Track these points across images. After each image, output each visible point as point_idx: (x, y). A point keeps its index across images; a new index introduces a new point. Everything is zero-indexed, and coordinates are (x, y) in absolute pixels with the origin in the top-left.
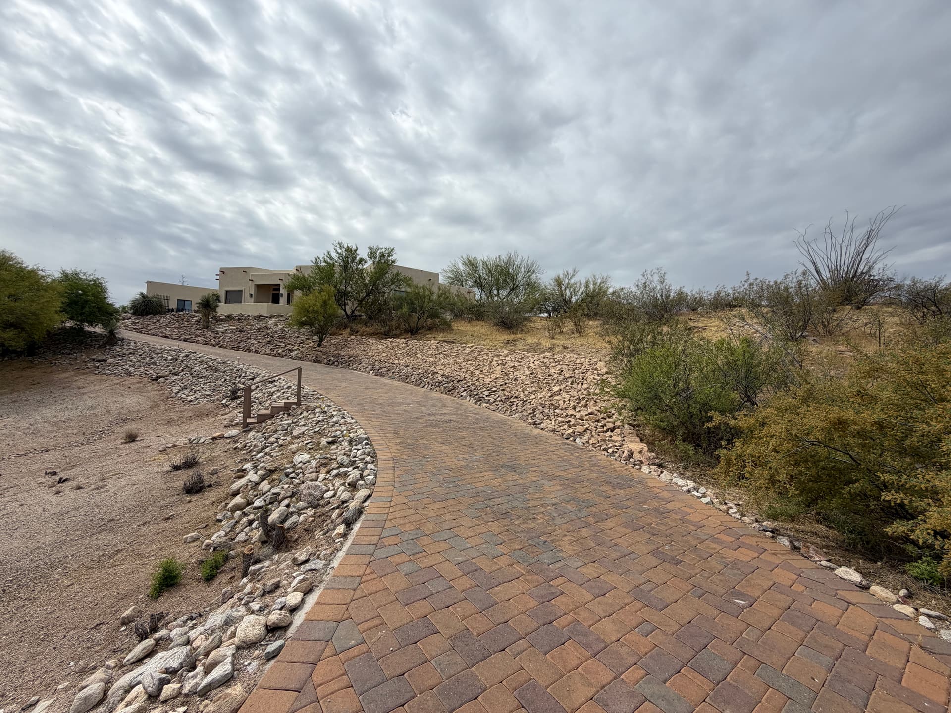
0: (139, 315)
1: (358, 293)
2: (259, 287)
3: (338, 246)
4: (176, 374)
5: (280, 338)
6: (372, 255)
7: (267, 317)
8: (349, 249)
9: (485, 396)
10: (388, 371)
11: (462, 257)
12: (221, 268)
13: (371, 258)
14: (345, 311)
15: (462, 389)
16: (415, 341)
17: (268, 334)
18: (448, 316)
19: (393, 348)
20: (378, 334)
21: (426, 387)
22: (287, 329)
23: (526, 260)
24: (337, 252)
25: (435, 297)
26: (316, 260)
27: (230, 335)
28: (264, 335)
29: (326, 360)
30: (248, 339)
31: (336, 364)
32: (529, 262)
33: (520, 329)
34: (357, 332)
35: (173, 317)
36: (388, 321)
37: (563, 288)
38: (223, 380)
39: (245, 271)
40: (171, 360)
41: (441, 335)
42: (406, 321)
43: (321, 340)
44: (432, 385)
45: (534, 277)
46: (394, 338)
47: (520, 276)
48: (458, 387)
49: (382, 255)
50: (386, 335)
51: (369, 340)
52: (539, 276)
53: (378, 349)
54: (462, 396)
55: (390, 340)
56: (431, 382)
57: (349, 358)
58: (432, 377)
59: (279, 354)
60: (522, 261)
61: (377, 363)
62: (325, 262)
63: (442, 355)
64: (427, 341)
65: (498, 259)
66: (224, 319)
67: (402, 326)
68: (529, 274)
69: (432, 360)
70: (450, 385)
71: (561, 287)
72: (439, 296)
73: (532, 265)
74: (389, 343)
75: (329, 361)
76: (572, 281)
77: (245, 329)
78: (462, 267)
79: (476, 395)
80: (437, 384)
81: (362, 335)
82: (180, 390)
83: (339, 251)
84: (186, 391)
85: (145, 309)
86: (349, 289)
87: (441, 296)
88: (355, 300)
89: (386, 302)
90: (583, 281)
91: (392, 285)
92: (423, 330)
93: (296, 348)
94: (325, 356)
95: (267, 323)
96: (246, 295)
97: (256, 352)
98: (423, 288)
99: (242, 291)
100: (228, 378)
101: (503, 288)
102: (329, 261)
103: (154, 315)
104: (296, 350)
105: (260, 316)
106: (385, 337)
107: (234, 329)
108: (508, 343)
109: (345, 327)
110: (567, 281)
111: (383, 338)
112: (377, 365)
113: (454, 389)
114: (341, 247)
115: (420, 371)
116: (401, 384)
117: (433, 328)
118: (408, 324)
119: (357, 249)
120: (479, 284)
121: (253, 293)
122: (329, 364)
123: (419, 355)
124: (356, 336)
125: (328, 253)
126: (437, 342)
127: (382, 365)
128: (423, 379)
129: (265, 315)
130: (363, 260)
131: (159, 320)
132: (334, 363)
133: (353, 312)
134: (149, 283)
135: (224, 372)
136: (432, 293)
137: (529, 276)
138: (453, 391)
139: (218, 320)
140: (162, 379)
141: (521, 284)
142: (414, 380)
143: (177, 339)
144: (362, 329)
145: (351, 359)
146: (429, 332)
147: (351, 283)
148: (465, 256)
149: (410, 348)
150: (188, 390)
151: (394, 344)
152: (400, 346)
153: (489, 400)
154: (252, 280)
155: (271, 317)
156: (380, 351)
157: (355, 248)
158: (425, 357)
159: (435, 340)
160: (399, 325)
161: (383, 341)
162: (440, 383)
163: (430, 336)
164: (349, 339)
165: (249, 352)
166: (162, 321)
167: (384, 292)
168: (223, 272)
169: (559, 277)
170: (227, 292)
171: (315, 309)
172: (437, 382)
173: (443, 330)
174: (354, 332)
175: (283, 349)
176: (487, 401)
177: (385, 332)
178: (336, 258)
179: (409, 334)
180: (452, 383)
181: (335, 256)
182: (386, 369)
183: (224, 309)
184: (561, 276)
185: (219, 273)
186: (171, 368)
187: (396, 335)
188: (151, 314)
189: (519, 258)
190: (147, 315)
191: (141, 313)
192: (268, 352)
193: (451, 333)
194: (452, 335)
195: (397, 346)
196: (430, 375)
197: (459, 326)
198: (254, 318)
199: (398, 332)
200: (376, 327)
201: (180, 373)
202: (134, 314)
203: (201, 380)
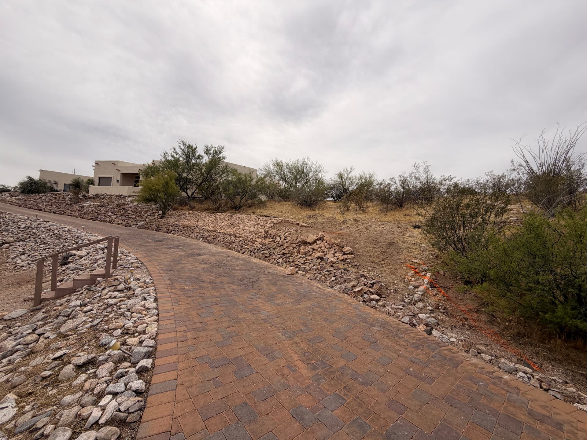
0: (26, 193)
1: (197, 180)
2: (124, 175)
3: (182, 143)
4: (21, 240)
5: (132, 212)
6: (207, 151)
7: (126, 196)
8: (189, 147)
9: (300, 264)
10: (215, 238)
11: (272, 161)
12: (96, 161)
13: (207, 154)
14: (187, 193)
15: (279, 256)
16: (239, 215)
17: (124, 209)
18: (263, 198)
19: (221, 220)
20: (210, 209)
21: (246, 253)
22: (140, 206)
23: (315, 164)
24: (181, 149)
25: (254, 182)
26: (165, 154)
27: (92, 209)
28: (120, 210)
29: (166, 229)
30: (106, 212)
31: (173, 232)
32: (317, 165)
33: (317, 207)
34: (194, 208)
35: (52, 195)
36: (219, 200)
37: (344, 180)
38: (61, 246)
39: (114, 163)
40: (24, 228)
41: (258, 211)
42: (232, 200)
43: (164, 213)
44: (251, 252)
45: (320, 175)
46: (222, 213)
47: (311, 174)
48: (274, 253)
49: (215, 152)
50: (217, 210)
51: (203, 214)
52: (324, 174)
53: (208, 221)
54: (278, 263)
55: (219, 214)
56: (250, 249)
57: (184, 228)
58: (251, 244)
59: (128, 224)
60: (312, 164)
61: (206, 233)
62: (173, 157)
63: (259, 226)
64: (248, 215)
65: (297, 163)
66: (91, 197)
67: (229, 204)
68: (317, 173)
69: (251, 230)
70: (267, 252)
71: (342, 179)
72: (257, 182)
73: (319, 167)
74: (218, 217)
75: (168, 230)
76: (350, 176)
77: (107, 204)
78: (272, 167)
79: (292, 262)
80: (256, 251)
81: (198, 210)
82: (18, 256)
83: (183, 147)
84: (23, 257)
85: (31, 189)
86: (190, 177)
87: (259, 181)
88: (194, 185)
89: (217, 188)
90: (358, 176)
91: (222, 174)
92: (244, 208)
93: (143, 219)
94: (165, 226)
95: (125, 201)
96: (114, 181)
97: (110, 222)
98: (245, 176)
99: (111, 178)
100: (67, 244)
101: (299, 182)
102: (175, 156)
103: (39, 193)
104: (143, 221)
105: (121, 196)
106: (215, 211)
107: (97, 205)
108: (310, 217)
109: (186, 204)
110: (346, 175)
111: (213, 213)
112: (206, 234)
113: (270, 256)
114: (184, 145)
115: (241, 239)
116: (225, 250)
117: (252, 206)
118: (234, 202)
119: (196, 147)
120: (284, 178)
121: (119, 180)
122: (167, 233)
123: (241, 226)
124: (193, 211)
125: (174, 149)
126: (255, 216)
127: (210, 234)
128: (244, 246)
129: (126, 195)
130: (201, 156)
131: (41, 198)
132: (171, 231)
133: (193, 194)
134: (42, 171)
135: (65, 239)
136: (252, 179)
137: (317, 174)
138: (269, 258)
139: (87, 199)
140: (7, 245)
141: (311, 179)
142: (236, 247)
143: (48, 211)
144: (198, 205)
145: (186, 228)
146: (249, 209)
147: (191, 172)
148: (274, 160)
149: (234, 221)
150: (26, 255)
151: (221, 217)
152: (227, 219)
153: (305, 268)
154: (119, 170)
155: (130, 196)
156: (210, 223)
157: (195, 147)
158: (246, 228)
159: (254, 214)
160: (227, 203)
161: (213, 215)
162: (258, 250)
163: (250, 211)
164: (187, 213)
165: (104, 222)
166: (43, 198)
167: (217, 180)
168: (98, 164)
169: (340, 173)
170: (100, 178)
171: (158, 187)
172: (255, 249)
173: (260, 208)
174: (192, 208)
175: (132, 220)
176: (302, 269)
177: (216, 208)
178: (180, 153)
179: (234, 210)
180: (269, 250)
181: (179, 151)
182: (213, 237)
183: (94, 190)
184: (342, 172)
185: (94, 165)
186: (20, 235)
187: (224, 210)
188: (35, 193)
189: (311, 162)
190: (32, 193)
191: (28, 191)
192: (119, 222)
193: (266, 210)
194: (267, 211)
195: (224, 219)
196: (249, 243)
197: (272, 204)
198: (117, 196)
199: (226, 208)
200: (208, 204)
201: (26, 239)
202: (22, 192)
203: (42, 246)
